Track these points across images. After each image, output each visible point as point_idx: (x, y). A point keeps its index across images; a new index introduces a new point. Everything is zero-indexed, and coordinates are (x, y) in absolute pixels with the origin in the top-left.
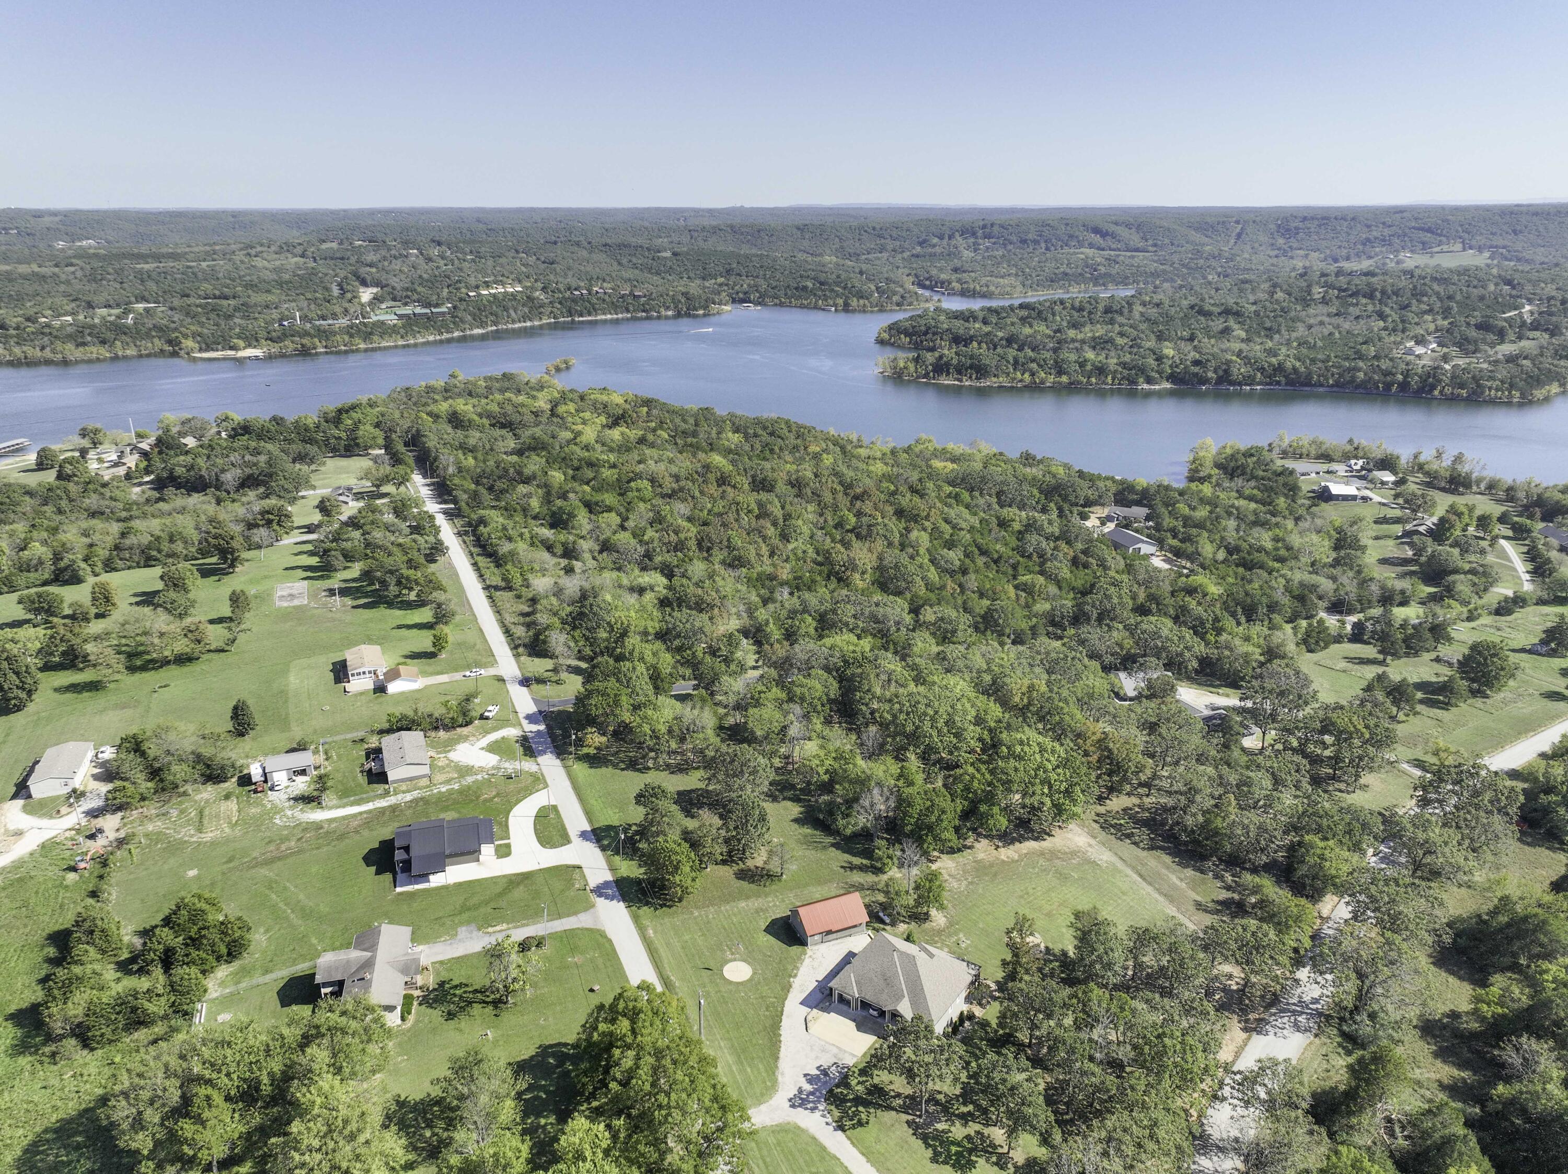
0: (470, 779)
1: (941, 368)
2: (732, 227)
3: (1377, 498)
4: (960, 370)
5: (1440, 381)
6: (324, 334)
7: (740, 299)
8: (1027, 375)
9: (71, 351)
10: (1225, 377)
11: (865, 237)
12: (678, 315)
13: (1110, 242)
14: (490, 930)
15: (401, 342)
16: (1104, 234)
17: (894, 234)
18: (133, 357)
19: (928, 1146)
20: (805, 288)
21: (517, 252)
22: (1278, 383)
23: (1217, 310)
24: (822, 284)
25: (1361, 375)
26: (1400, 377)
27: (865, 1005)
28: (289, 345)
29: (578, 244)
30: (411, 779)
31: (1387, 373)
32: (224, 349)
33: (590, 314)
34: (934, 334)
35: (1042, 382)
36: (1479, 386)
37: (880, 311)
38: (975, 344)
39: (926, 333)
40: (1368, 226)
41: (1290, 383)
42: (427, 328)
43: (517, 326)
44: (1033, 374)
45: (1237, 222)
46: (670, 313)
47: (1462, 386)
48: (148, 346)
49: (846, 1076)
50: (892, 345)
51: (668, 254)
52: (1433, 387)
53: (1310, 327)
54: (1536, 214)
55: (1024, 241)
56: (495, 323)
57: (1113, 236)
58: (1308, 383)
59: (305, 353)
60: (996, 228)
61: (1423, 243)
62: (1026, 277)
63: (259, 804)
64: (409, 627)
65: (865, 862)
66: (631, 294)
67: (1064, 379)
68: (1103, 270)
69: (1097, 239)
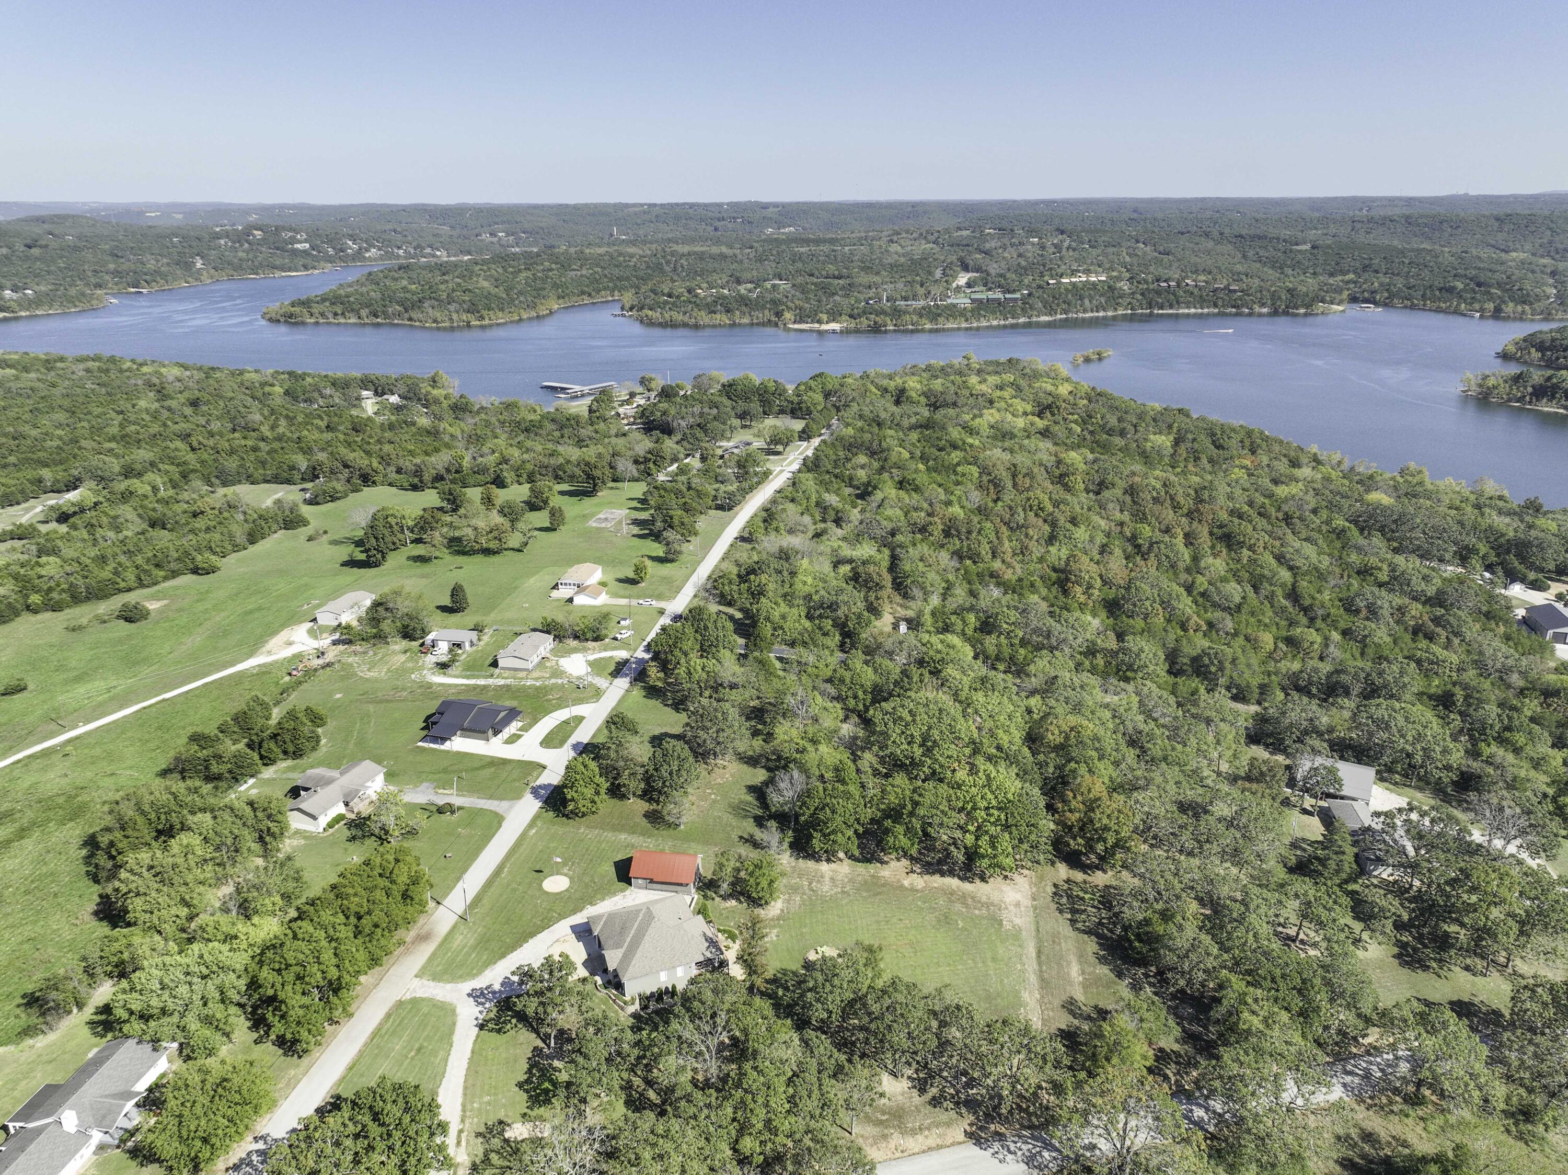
0: (553, 681)
6: (897, 313)
9: (704, 318)
12: (1275, 313)
15: (964, 325)
18: (745, 325)
19: (529, 1071)
21: (1138, 242)
28: (864, 322)
29: (1207, 235)
30: (516, 670)
32: (812, 322)
33: (1171, 307)
42: (994, 313)
43: (1087, 315)
46: (1265, 310)
48: (759, 316)
50: (1512, 358)
51: (1306, 247)
56: (1065, 312)
59: (876, 330)
63: (417, 662)
66: (1226, 288)
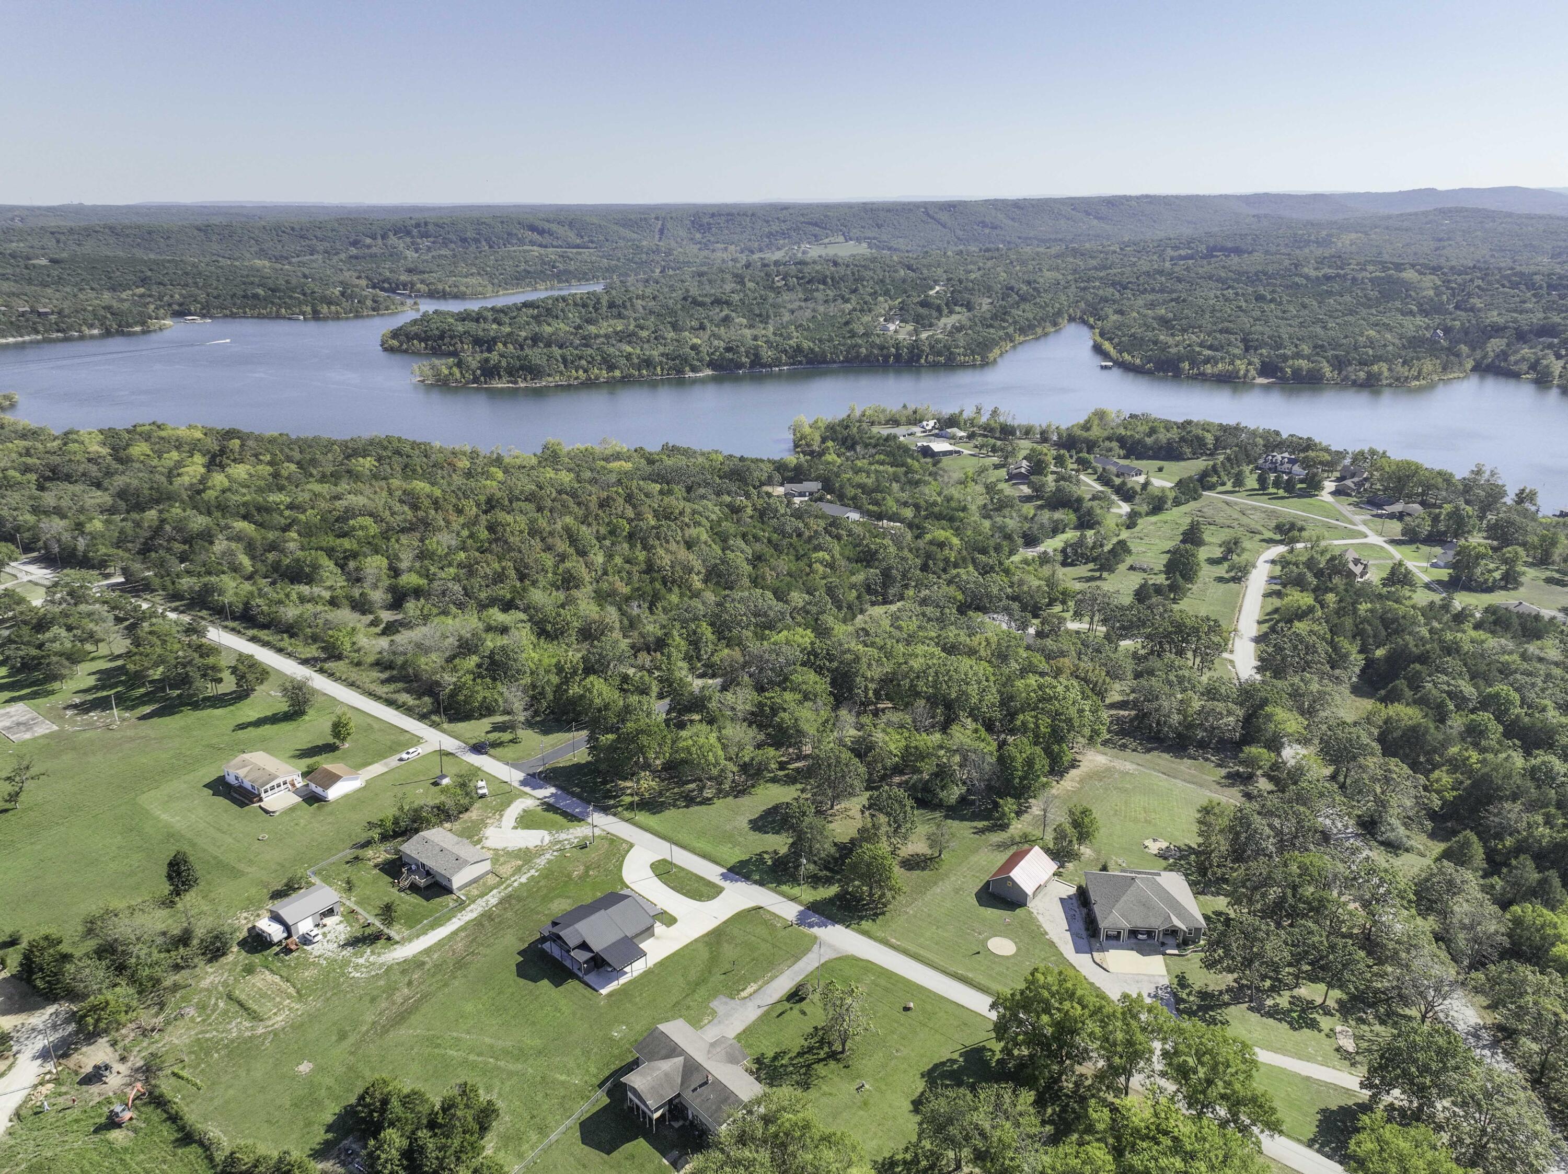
0: (541, 862)
1: (489, 371)
2: (112, 229)
3: (966, 452)
4: (512, 373)
5: (923, 351)
7: (180, 314)
8: (581, 372)
10: (756, 361)
11: (285, 238)
12: (108, 334)
13: (547, 240)
14: (744, 994)
16: (541, 232)
17: (319, 234)
19: (1278, 1020)
20: (256, 296)
22: (800, 363)
23: (708, 300)
24: (273, 290)
25: (863, 350)
26: (893, 350)
27: (1134, 933)
30: (475, 881)
31: (882, 348)
34: (452, 337)
35: (597, 378)
36: (951, 353)
37: (357, 317)
38: (500, 345)
39: (442, 337)
40: (767, 222)
41: (810, 362)
44: (586, 371)
45: (657, 218)
46: (95, 332)
47: (939, 354)
49: (1175, 995)
50: (406, 351)
51: (43, 262)
52: (920, 357)
53: (793, 312)
54: (889, 211)
55: (464, 240)
57: (550, 233)
58: (825, 362)
60: (430, 227)
61: (815, 236)
62: (491, 277)
63: (305, 964)
64: (259, 723)
65: (986, 823)
66: (34, 311)
67: (617, 373)
68: (561, 267)
69: (536, 236)
